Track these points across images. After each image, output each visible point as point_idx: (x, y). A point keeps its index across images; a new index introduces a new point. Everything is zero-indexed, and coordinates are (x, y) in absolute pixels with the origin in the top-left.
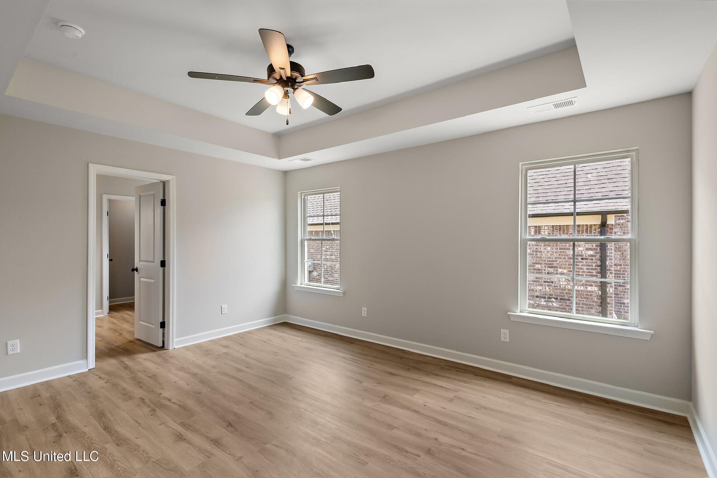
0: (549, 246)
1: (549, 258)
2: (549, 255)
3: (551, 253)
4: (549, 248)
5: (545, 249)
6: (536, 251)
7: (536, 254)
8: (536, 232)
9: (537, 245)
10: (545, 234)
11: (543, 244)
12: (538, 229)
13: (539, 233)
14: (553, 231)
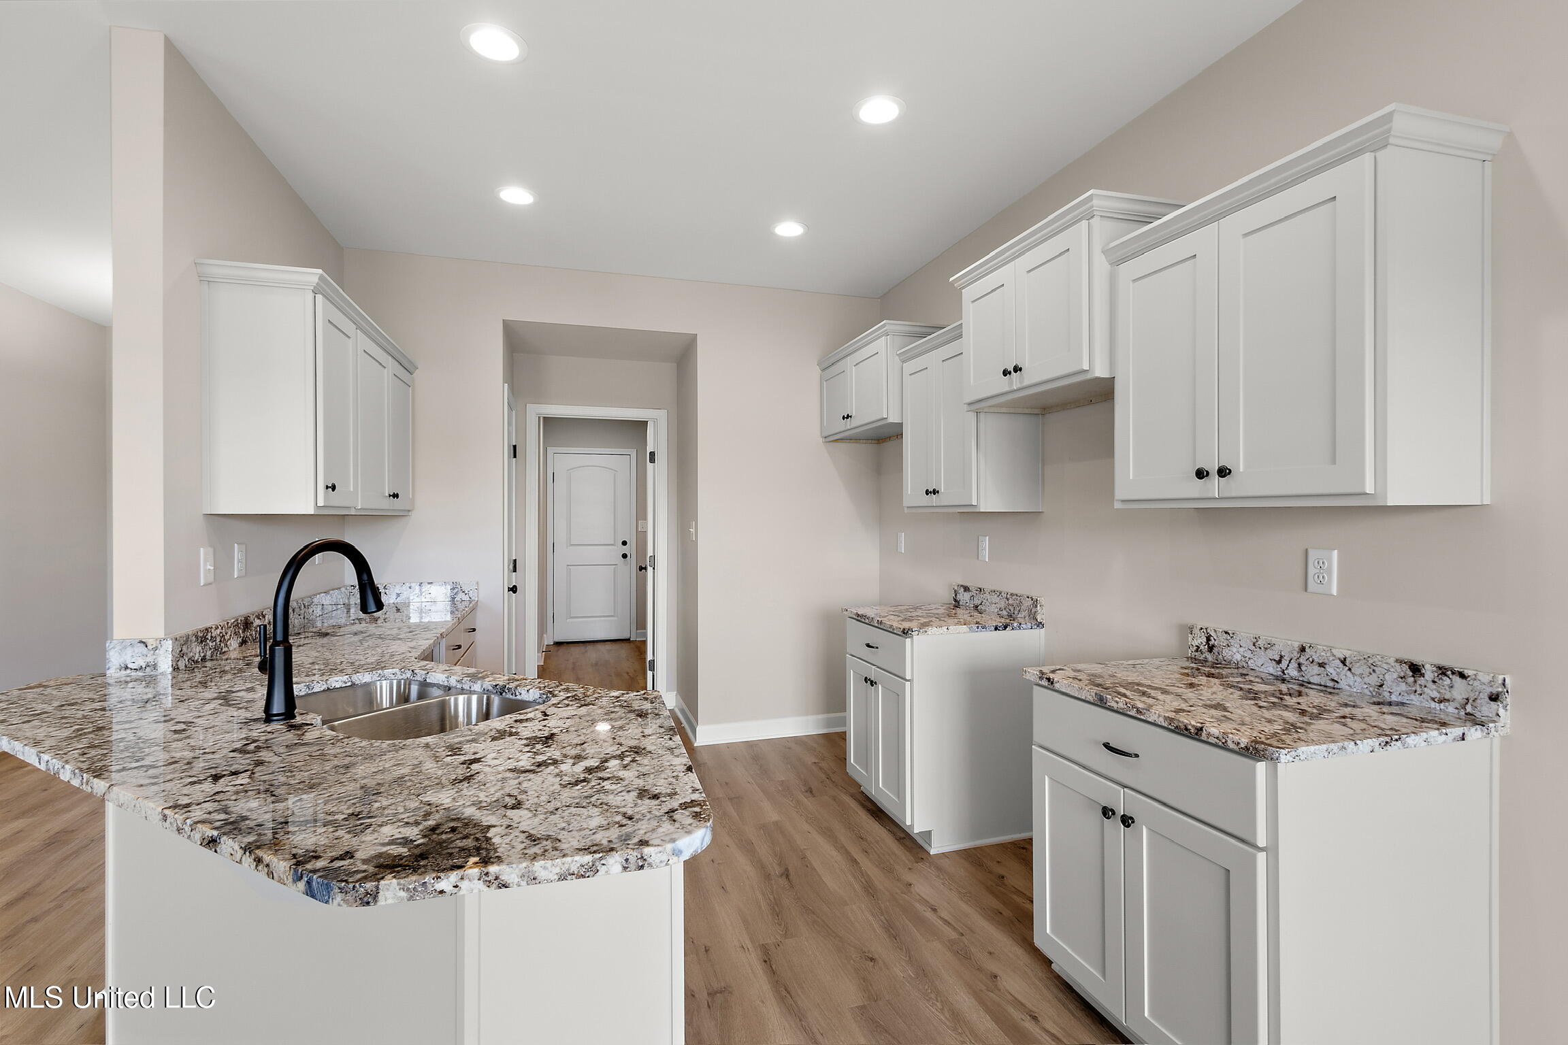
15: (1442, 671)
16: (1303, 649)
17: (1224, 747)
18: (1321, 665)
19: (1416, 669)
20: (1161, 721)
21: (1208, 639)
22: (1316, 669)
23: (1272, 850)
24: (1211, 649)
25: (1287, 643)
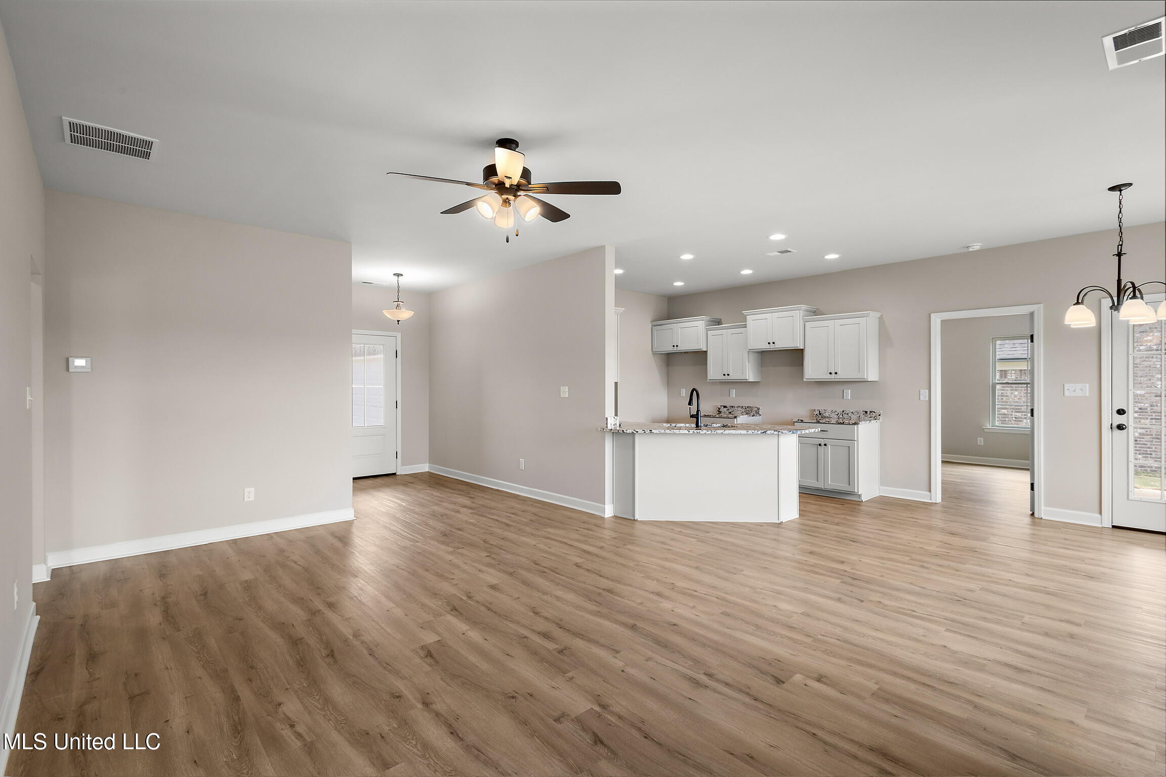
0: (1016, 390)
1: (1017, 402)
2: (1016, 399)
3: (1018, 397)
4: (1016, 393)
5: (1012, 393)
6: (1002, 396)
7: (1002, 399)
8: (1001, 376)
9: (1003, 390)
10: (1011, 377)
11: (1009, 389)
12: (1004, 373)
13: (1006, 377)
14: (1021, 375)
15: (871, 412)
16: (843, 411)
17: (850, 424)
18: (847, 414)
19: (866, 412)
20: (835, 423)
21: (820, 412)
22: (846, 415)
23: (858, 441)
24: (820, 414)
25: (839, 410)
